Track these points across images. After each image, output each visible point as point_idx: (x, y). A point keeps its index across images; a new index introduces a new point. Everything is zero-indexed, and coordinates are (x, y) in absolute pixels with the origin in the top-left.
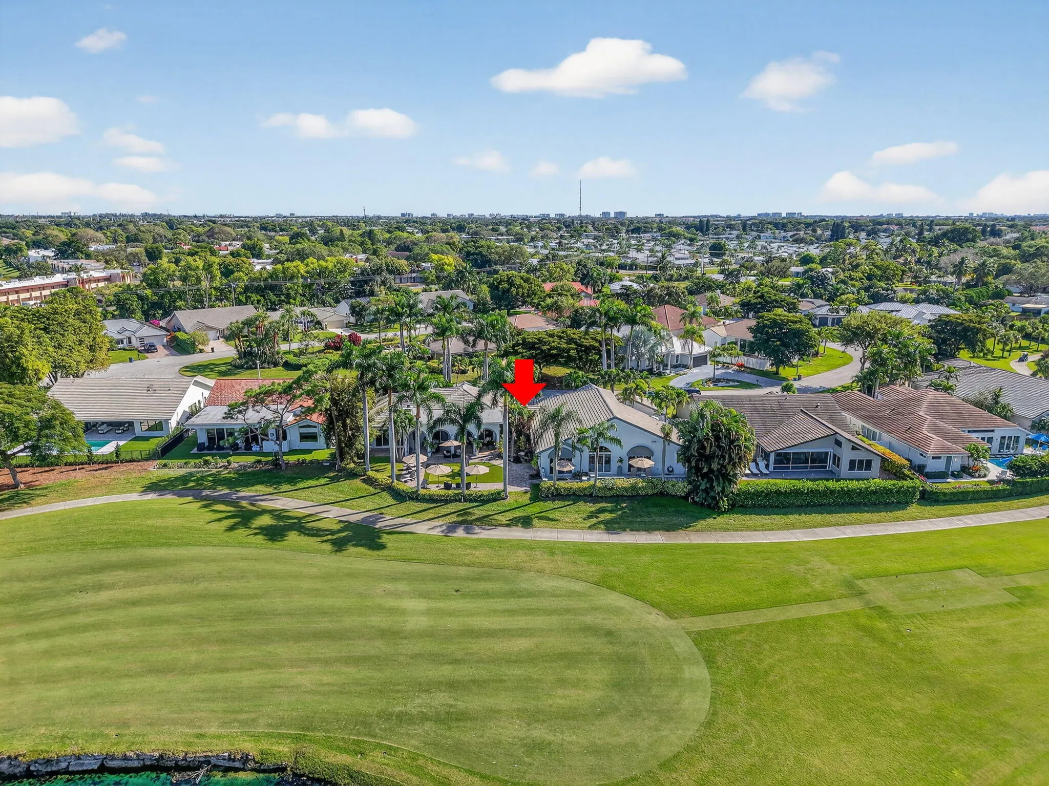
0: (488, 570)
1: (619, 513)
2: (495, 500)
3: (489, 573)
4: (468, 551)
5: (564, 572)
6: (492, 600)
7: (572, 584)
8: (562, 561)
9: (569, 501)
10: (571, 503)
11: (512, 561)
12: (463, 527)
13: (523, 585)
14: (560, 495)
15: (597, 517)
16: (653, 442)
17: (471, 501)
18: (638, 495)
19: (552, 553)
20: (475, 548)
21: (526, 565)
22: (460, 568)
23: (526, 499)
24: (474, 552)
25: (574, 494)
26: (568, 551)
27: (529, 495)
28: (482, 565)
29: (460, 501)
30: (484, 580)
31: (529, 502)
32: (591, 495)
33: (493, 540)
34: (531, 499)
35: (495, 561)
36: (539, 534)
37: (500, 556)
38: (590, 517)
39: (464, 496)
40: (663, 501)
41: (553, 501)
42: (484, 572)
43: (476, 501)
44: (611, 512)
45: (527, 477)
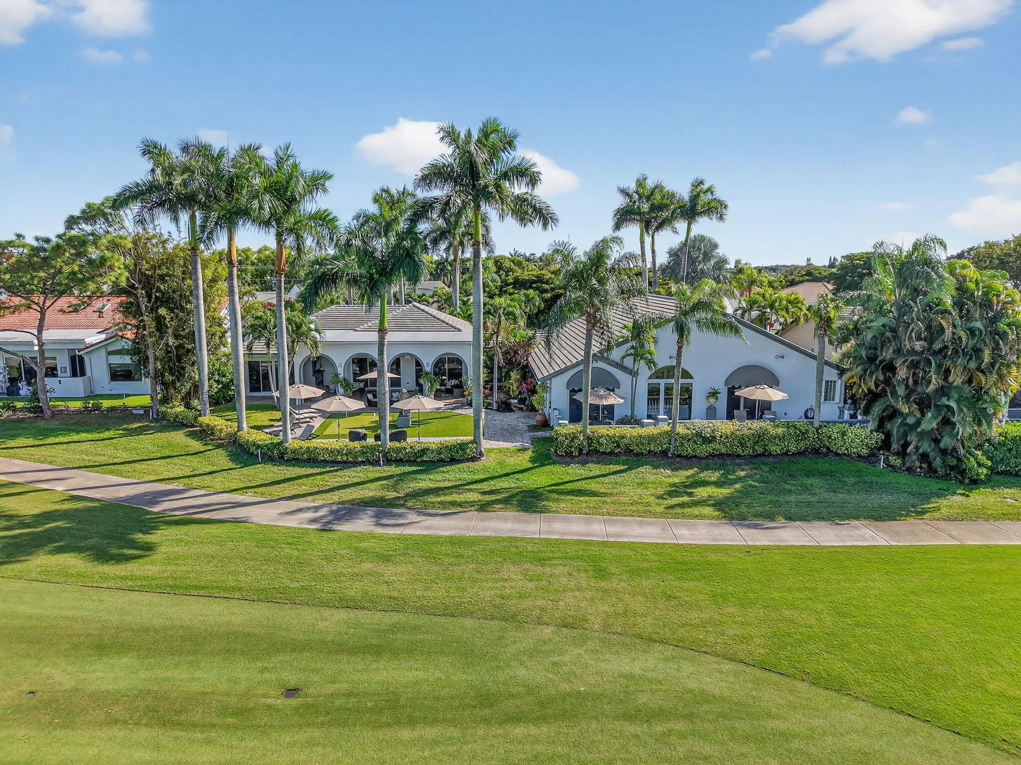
0: (412, 619)
1: (738, 486)
2: (453, 461)
3: (415, 628)
4: (367, 566)
5: (646, 624)
6: (406, 734)
7: (688, 668)
8: (633, 595)
9: (618, 463)
10: (622, 468)
11: (487, 592)
12: (370, 512)
13: (522, 673)
14: (596, 451)
15: (690, 494)
16: (777, 357)
17: (399, 462)
18: (766, 454)
19: (602, 573)
20: (386, 559)
21: (527, 603)
22: (326, 612)
23: (524, 460)
24: (381, 568)
25: (629, 451)
26: (646, 565)
27: (529, 454)
28: (397, 605)
29: (376, 463)
30: (395, 653)
31: (530, 465)
32: (664, 453)
33: (436, 540)
34: (533, 460)
35: (437, 593)
36: (558, 526)
37: (450, 579)
38: (670, 494)
39: (385, 455)
40: (822, 464)
41: (584, 463)
42: (395, 628)
43: (410, 462)
44: (718, 484)
45: (526, 428)
